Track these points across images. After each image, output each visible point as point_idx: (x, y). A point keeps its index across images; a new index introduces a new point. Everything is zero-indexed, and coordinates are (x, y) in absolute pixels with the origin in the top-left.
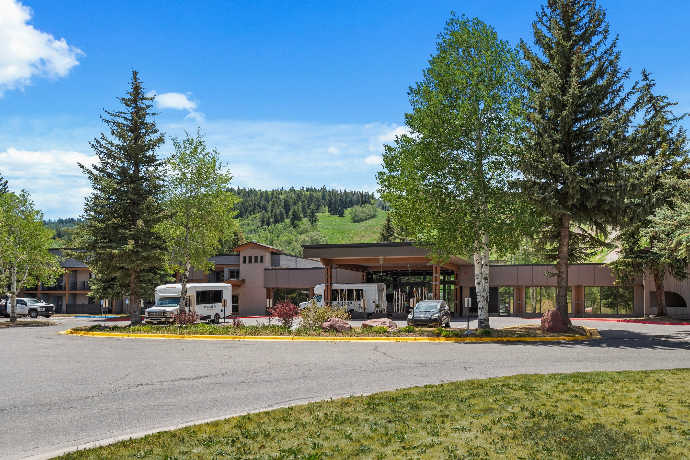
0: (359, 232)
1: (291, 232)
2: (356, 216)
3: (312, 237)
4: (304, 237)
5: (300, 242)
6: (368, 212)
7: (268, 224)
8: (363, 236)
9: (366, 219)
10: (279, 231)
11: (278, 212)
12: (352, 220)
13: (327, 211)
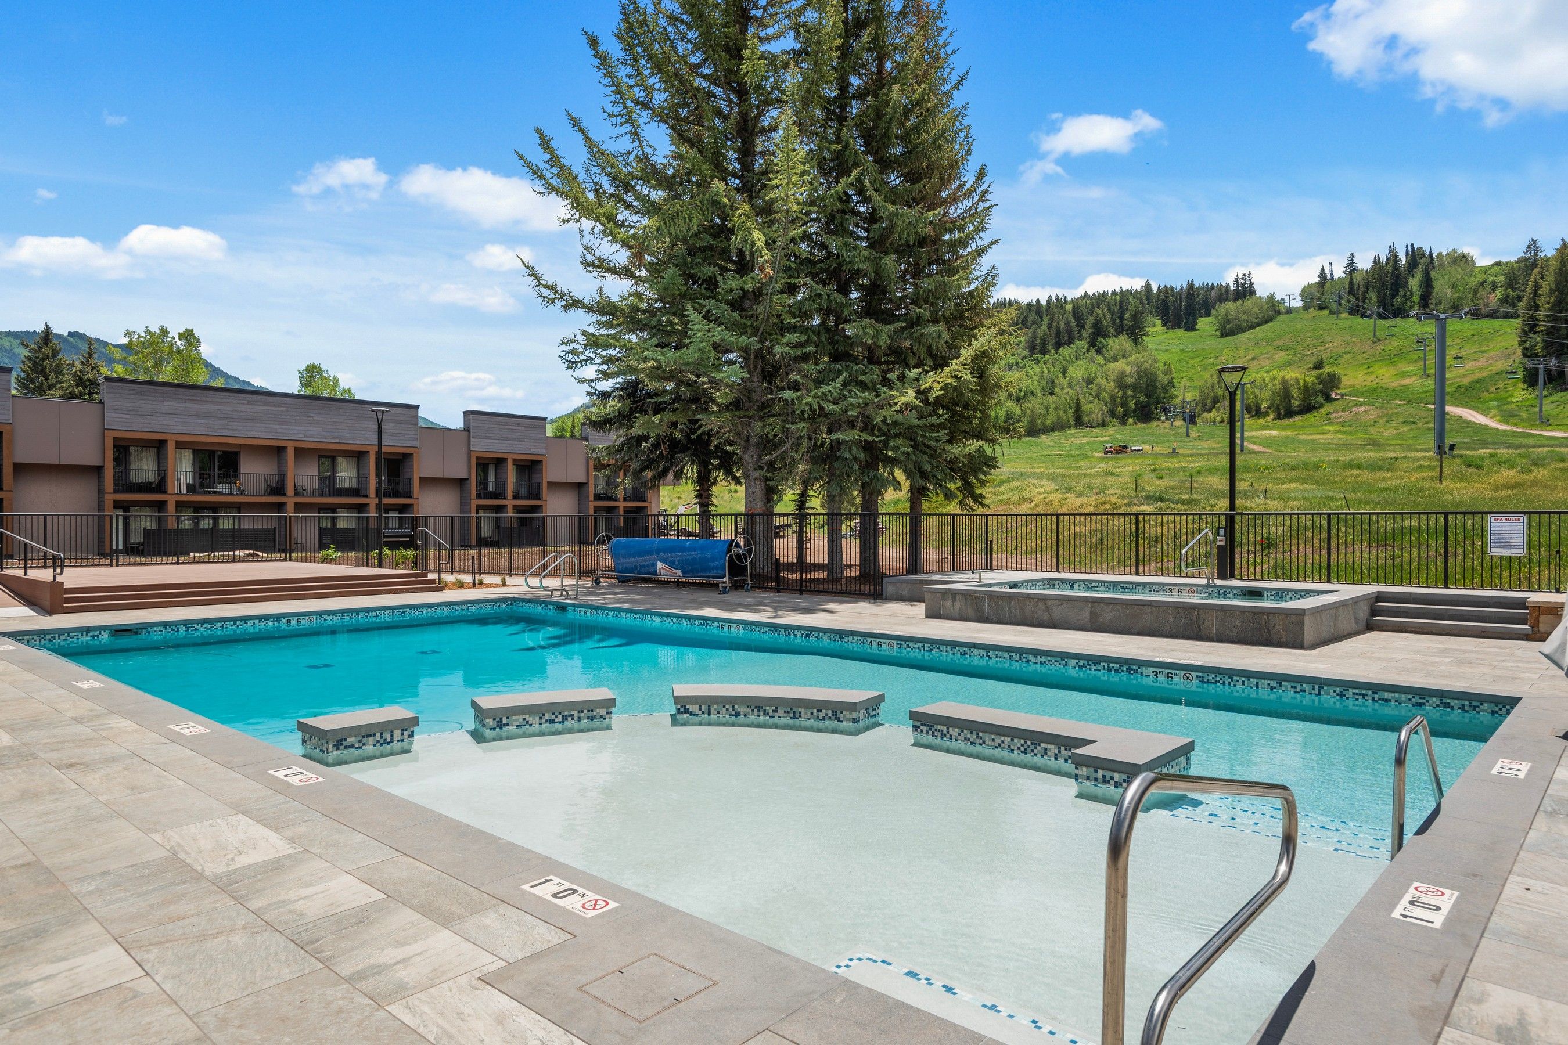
1: (1092, 360)
2: (1228, 321)
3: (1139, 365)
4: (1120, 365)
5: (1113, 376)
6: (1256, 310)
7: (1044, 352)
8: (1253, 359)
9: (1252, 327)
10: (1065, 360)
11: (1062, 325)
12: (1218, 333)
13: (1159, 323)
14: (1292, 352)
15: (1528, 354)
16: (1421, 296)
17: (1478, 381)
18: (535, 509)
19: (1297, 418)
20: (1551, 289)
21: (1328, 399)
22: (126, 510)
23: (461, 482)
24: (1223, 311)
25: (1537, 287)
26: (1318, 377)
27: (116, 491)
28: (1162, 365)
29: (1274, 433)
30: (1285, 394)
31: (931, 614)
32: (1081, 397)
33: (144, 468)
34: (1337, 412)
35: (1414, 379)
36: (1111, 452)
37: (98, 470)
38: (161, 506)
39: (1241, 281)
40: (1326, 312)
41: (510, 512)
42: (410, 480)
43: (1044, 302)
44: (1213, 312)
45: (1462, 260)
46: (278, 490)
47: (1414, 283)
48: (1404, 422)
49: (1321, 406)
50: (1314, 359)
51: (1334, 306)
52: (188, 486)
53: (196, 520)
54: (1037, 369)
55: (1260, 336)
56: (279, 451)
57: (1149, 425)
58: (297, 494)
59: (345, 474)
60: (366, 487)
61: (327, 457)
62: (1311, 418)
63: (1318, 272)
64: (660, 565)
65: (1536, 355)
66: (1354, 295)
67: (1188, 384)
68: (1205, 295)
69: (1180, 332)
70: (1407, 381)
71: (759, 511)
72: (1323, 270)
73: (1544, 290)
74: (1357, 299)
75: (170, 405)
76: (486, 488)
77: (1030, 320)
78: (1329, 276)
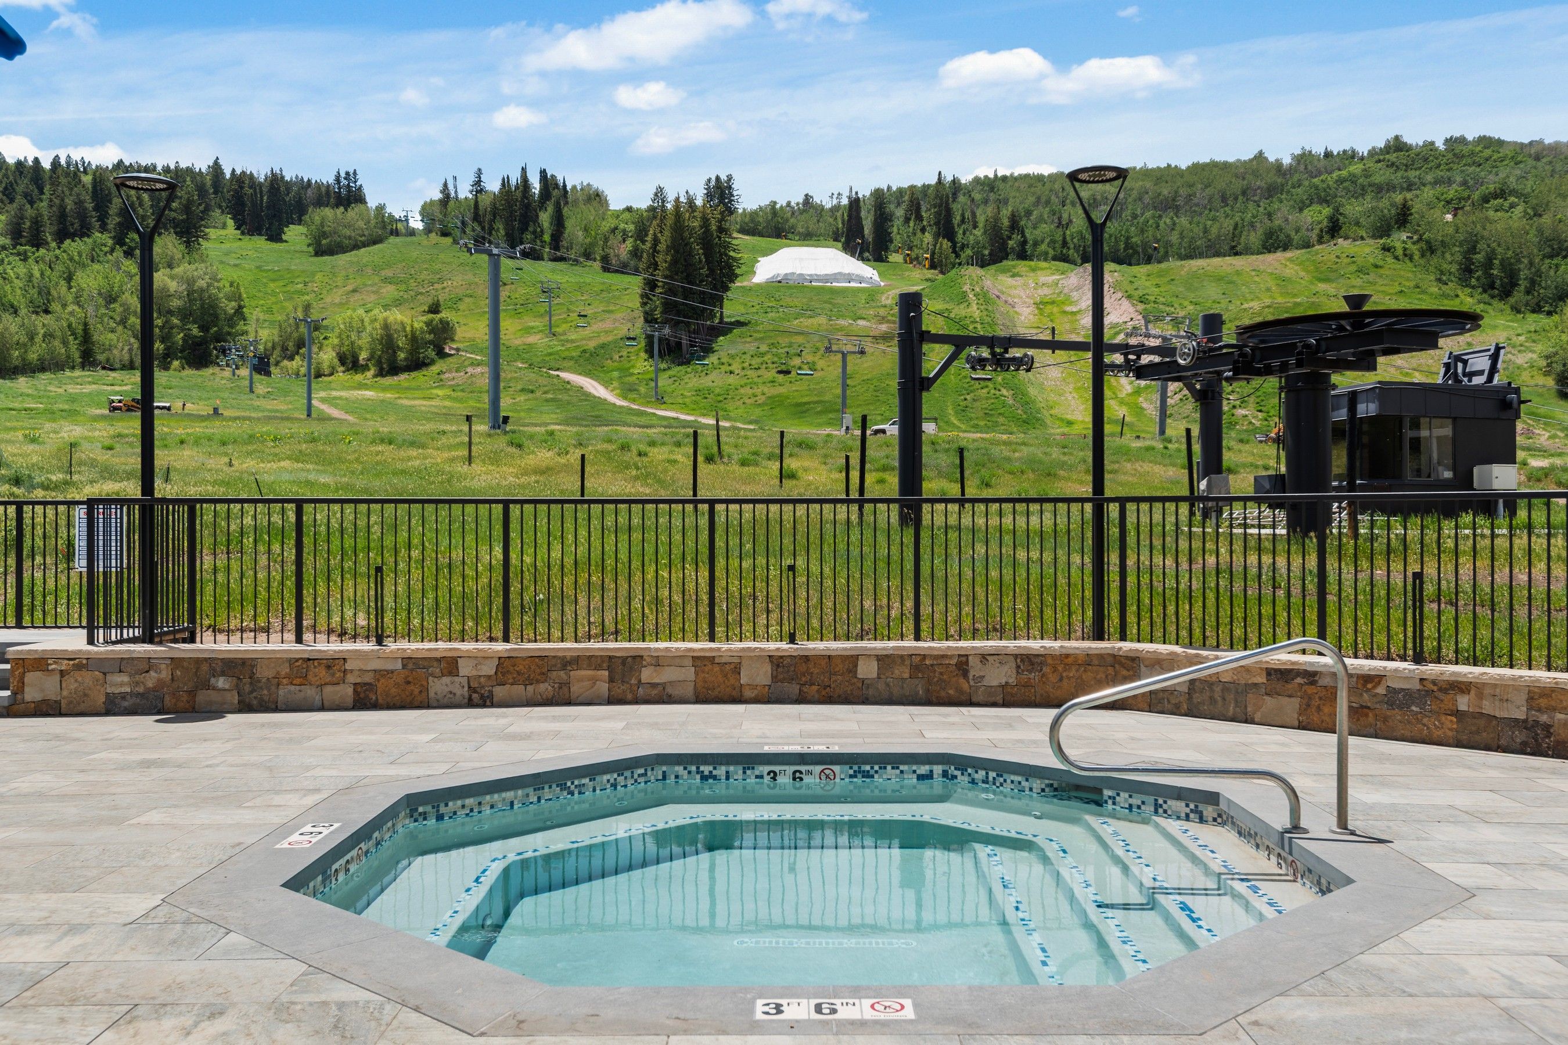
0: (339, 280)
1: (117, 266)
2: (324, 235)
3: (190, 282)
6: (361, 224)
7: (37, 242)
8: (354, 291)
9: (356, 247)
10: (71, 259)
11: (70, 204)
12: (311, 249)
13: (230, 223)
14: (403, 287)
15: (649, 319)
16: (552, 235)
17: (603, 346)
19: (403, 377)
20: (667, 246)
21: (442, 354)
24: (317, 219)
25: (656, 241)
26: (428, 324)
28: (227, 285)
29: (369, 394)
30: (387, 341)
32: (91, 321)
34: (450, 371)
35: (538, 337)
36: (119, 409)
39: (344, 182)
40: (448, 240)
43: (46, 165)
44: (306, 218)
45: (596, 198)
47: (545, 218)
48: (522, 390)
49: (432, 362)
50: (430, 301)
51: (457, 233)
54: (22, 270)
55: (364, 261)
57: (200, 373)
62: (418, 377)
63: (441, 187)
65: (655, 321)
66: (480, 223)
67: (262, 316)
68: (298, 193)
69: (260, 242)
70: (532, 339)
72: (445, 185)
73: (662, 247)
74: (483, 228)
77: (20, 189)
78: (453, 195)
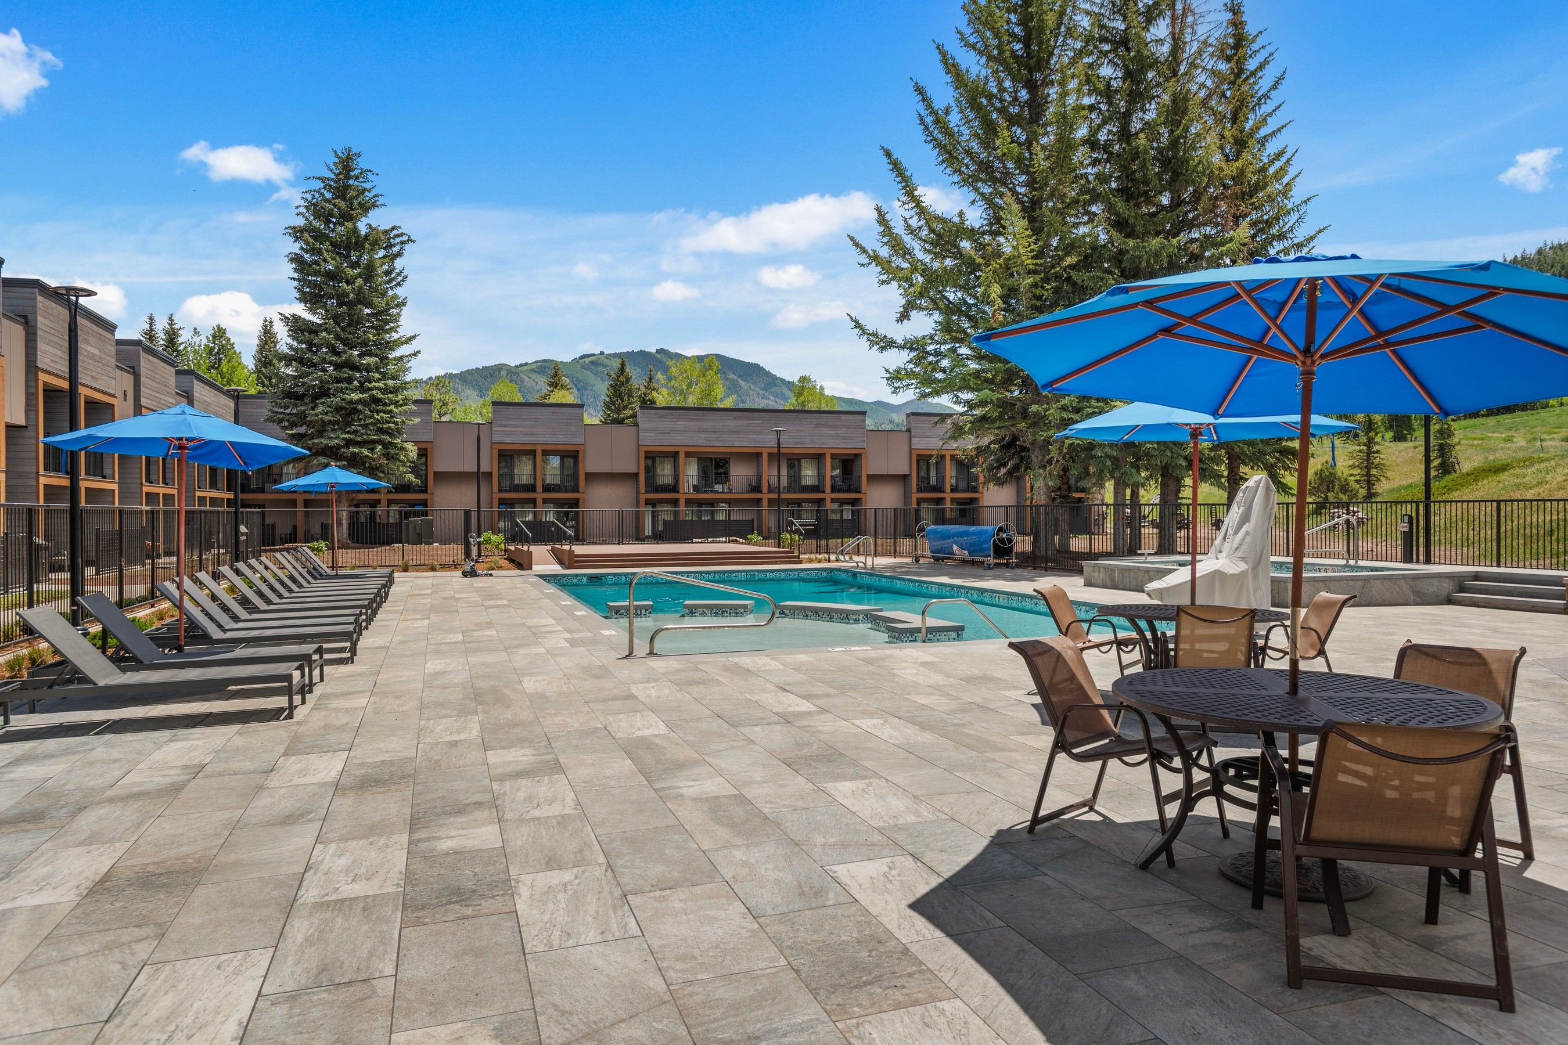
18: (973, 500)
22: (654, 506)
23: (904, 478)
27: (646, 492)
31: (1088, 584)
33: (665, 473)
37: (636, 475)
38: (675, 502)
41: (948, 504)
42: (860, 477)
46: (756, 488)
52: (694, 486)
53: (700, 514)
56: (758, 456)
58: (770, 491)
59: (808, 474)
60: (824, 485)
61: (794, 461)
64: (955, 547)
71: (1042, 503)
75: (681, 424)
76: (928, 483)
